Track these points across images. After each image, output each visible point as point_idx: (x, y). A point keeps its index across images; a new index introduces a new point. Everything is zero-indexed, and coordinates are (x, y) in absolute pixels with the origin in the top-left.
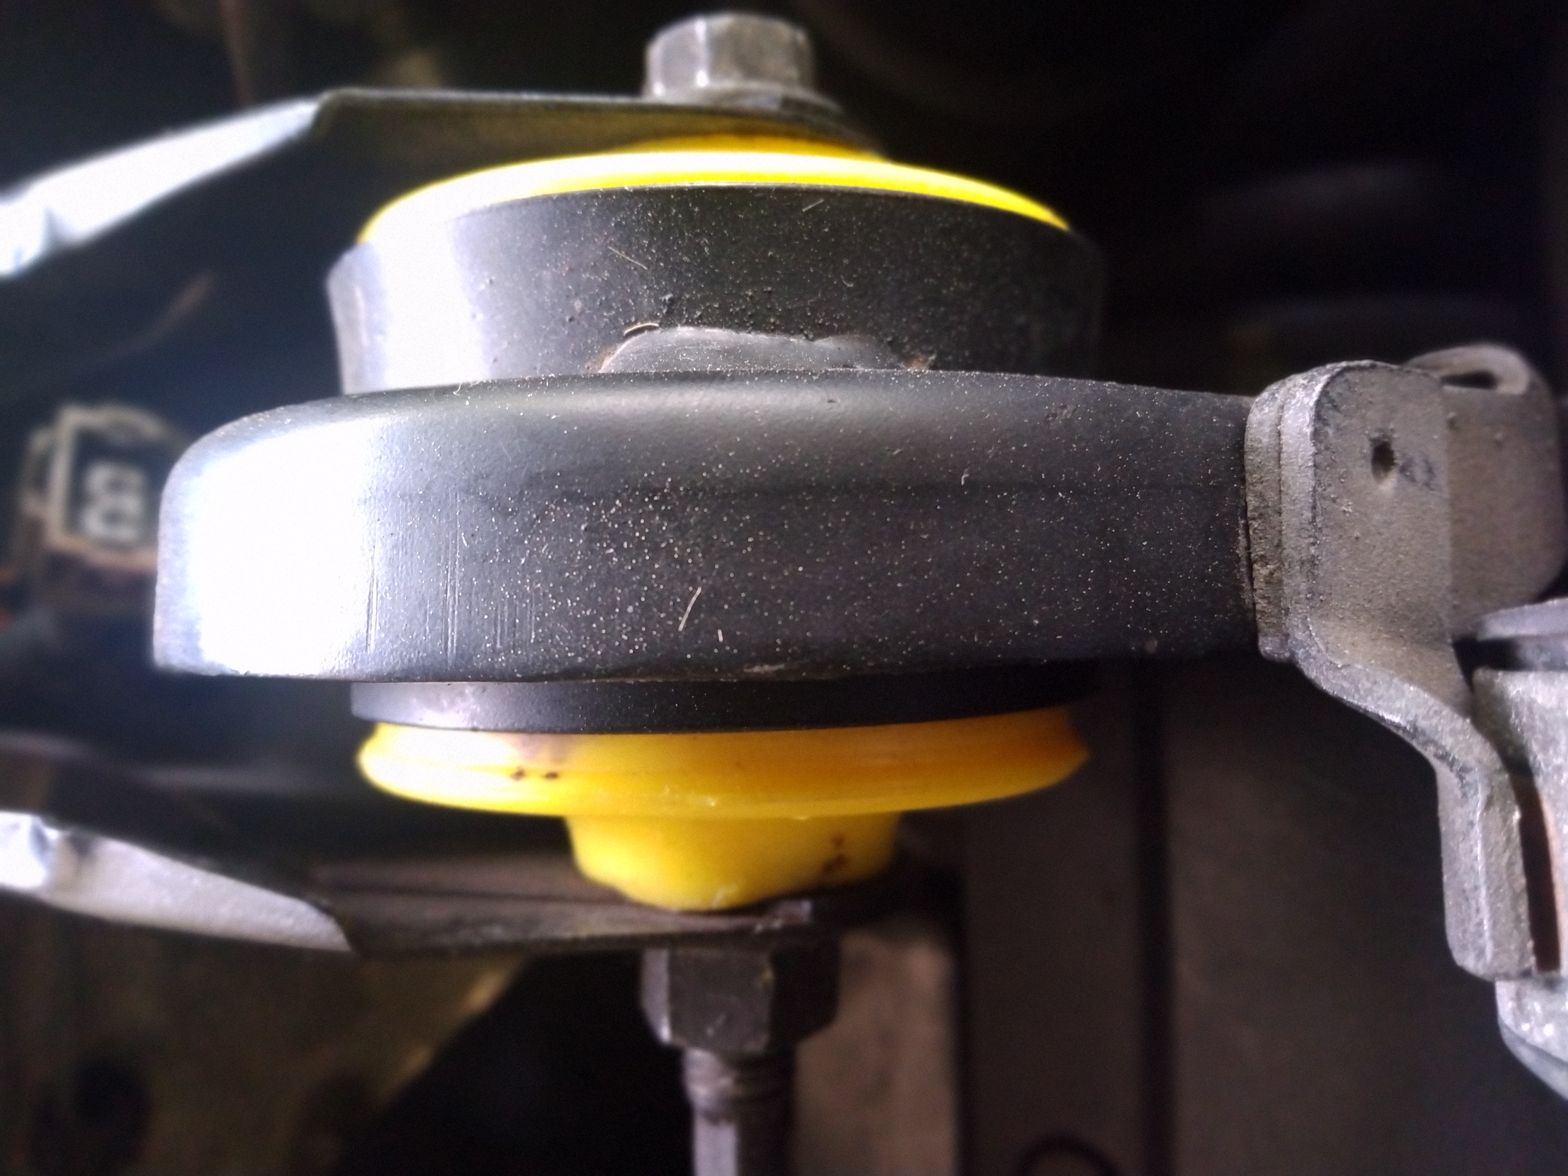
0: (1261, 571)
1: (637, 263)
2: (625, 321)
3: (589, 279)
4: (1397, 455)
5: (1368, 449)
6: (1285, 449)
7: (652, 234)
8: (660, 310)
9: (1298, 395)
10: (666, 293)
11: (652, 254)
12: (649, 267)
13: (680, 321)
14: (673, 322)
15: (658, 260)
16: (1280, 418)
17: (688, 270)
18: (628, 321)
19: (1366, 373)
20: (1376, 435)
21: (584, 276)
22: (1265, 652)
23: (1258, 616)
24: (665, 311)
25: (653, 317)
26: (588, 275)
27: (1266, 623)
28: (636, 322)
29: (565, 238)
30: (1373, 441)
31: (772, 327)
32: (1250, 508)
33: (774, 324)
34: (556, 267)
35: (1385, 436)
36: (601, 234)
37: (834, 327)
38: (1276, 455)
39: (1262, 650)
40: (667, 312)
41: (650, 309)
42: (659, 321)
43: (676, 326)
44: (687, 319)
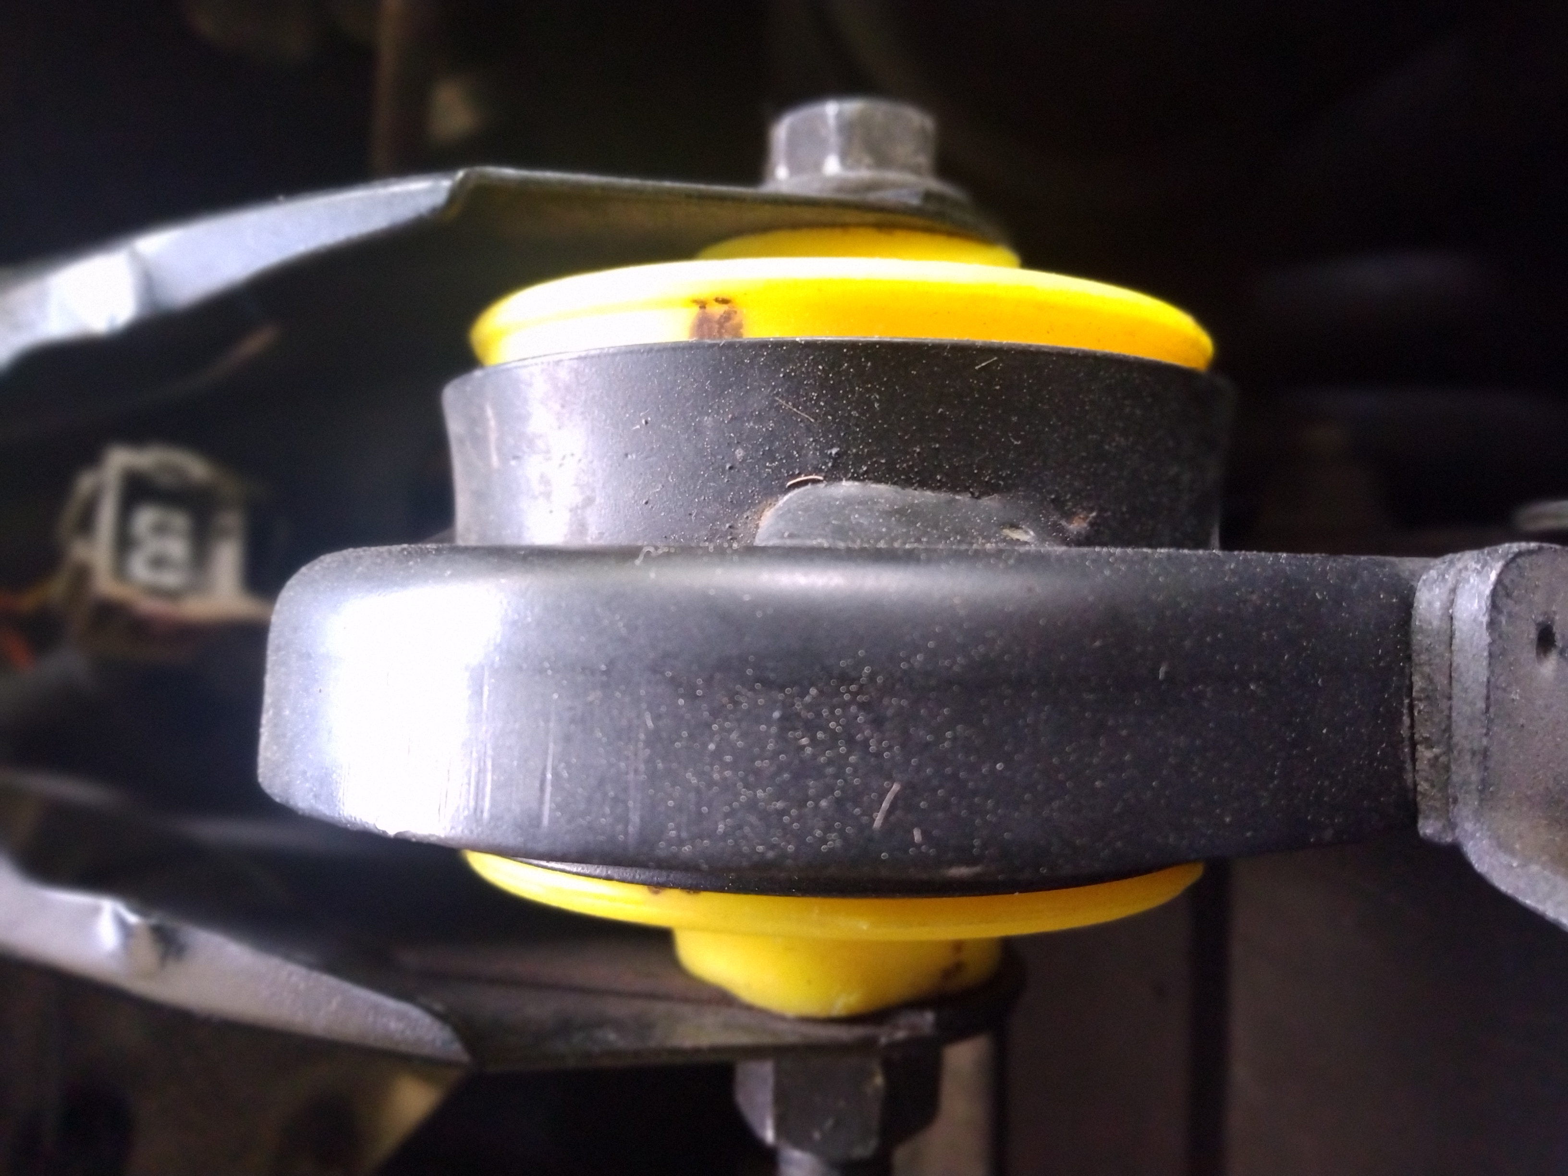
0: (1425, 754)
1: (803, 414)
2: (788, 472)
3: (752, 428)
4: (1558, 637)
5: (1533, 634)
6: (1457, 634)
7: (822, 386)
8: (826, 464)
9: (1472, 580)
10: (832, 447)
11: (820, 408)
12: (816, 420)
13: (845, 475)
14: (838, 475)
15: (826, 414)
16: (1452, 602)
17: (857, 425)
18: (791, 473)
19: (1534, 556)
20: (1540, 619)
21: (749, 425)
22: (1425, 834)
23: (1419, 798)
24: (830, 465)
25: (818, 471)
26: (751, 424)
27: (1427, 806)
28: (799, 475)
29: (730, 386)
30: (1538, 624)
31: (938, 484)
32: (1416, 688)
33: (940, 481)
34: (718, 413)
35: (1548, 618)
36: (769, 384)
37: (1000, 484)
38: (1446, 638)
39: (1421, 832)
40: (832, 466)
41: (815, 462)
42: (823, 474)
43: (842, 480)
44: (853, 474)
